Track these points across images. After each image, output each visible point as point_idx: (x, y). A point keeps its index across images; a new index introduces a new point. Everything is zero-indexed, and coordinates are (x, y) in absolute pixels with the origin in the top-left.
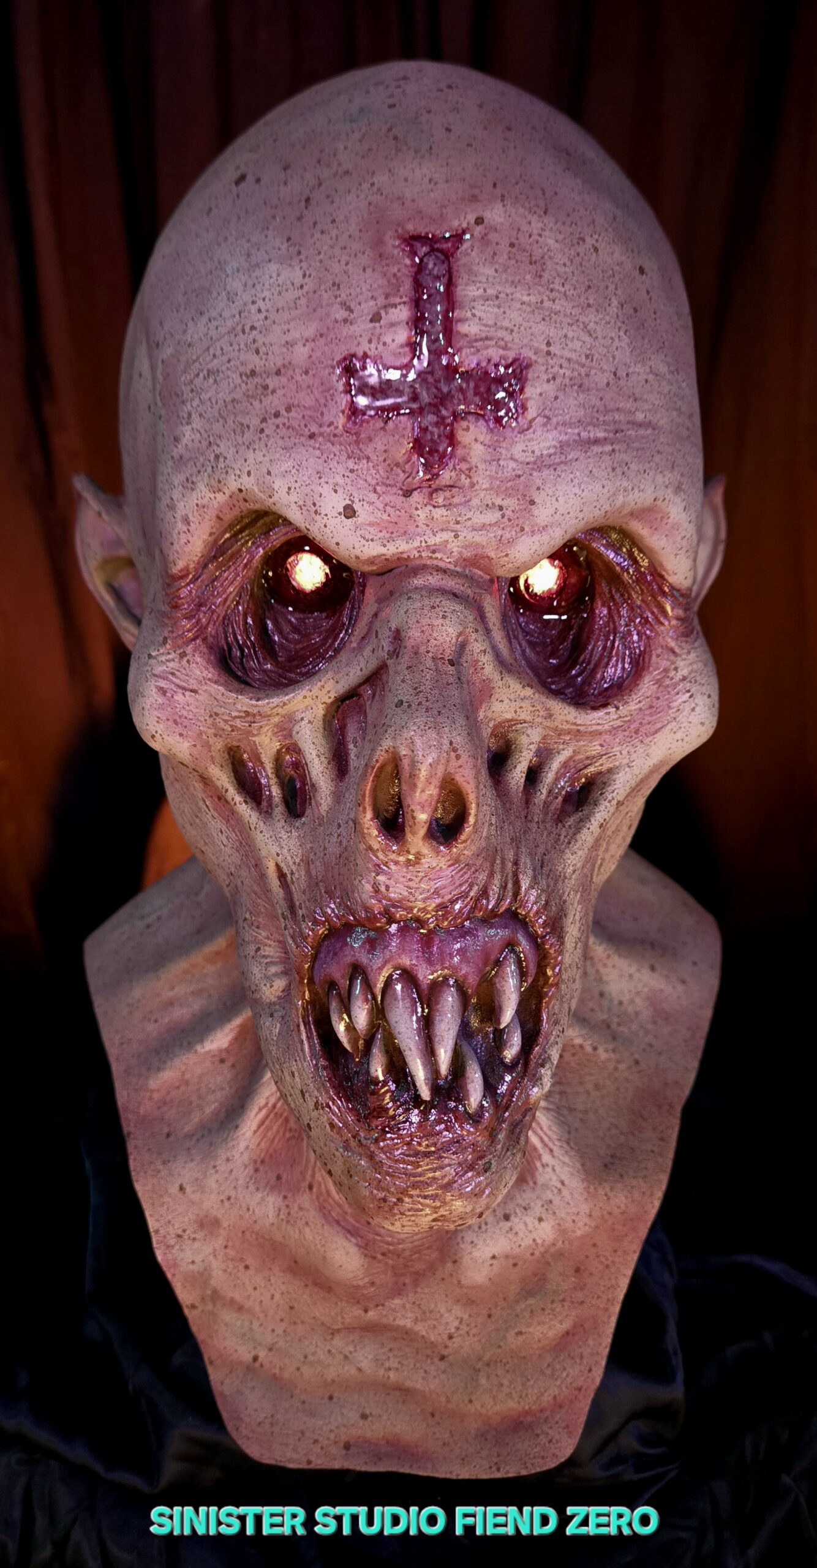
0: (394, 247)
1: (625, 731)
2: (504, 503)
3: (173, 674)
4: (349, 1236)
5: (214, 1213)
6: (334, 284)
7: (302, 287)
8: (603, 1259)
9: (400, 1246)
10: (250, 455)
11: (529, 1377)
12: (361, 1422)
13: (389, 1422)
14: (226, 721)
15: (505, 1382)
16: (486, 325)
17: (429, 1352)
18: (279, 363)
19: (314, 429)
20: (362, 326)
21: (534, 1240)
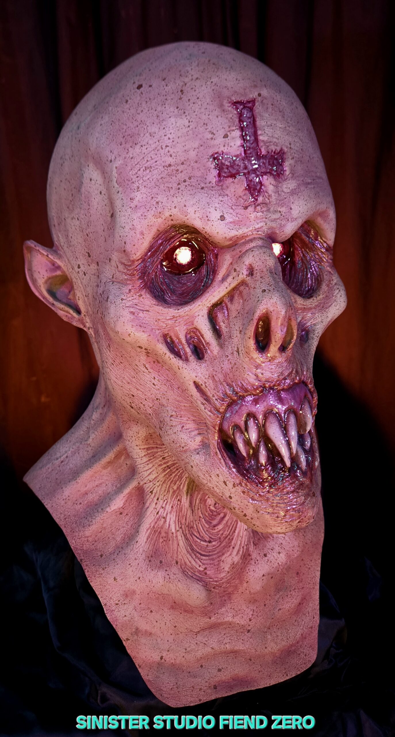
0: (229, 107)
1: (319, 307)
2: (281, 210)
3: (136, 305)
4: (199, 582)
5: (133, 587)
6: (204, 124)
7: (189, 126)
8: (307, 566)
9: (221, 582)
10: (175, 199)
11: (289, 629)
12: (219, 673)
13: (231, 669)
14: (163, 322)
15: (279, 634)
16: (269, 136)
17: (242, 630)
18: (183, 159)
19: (203, 185)
20: (219, 140)
21: (278, 563)
